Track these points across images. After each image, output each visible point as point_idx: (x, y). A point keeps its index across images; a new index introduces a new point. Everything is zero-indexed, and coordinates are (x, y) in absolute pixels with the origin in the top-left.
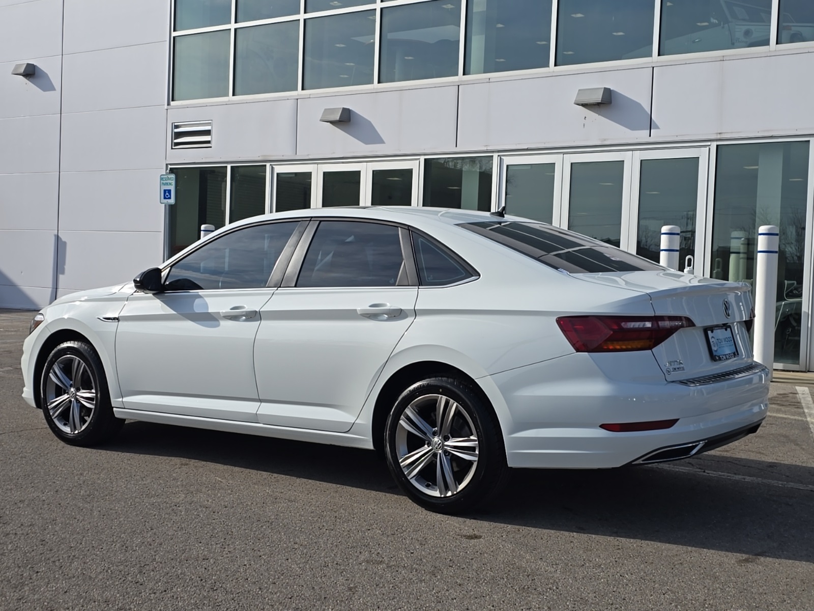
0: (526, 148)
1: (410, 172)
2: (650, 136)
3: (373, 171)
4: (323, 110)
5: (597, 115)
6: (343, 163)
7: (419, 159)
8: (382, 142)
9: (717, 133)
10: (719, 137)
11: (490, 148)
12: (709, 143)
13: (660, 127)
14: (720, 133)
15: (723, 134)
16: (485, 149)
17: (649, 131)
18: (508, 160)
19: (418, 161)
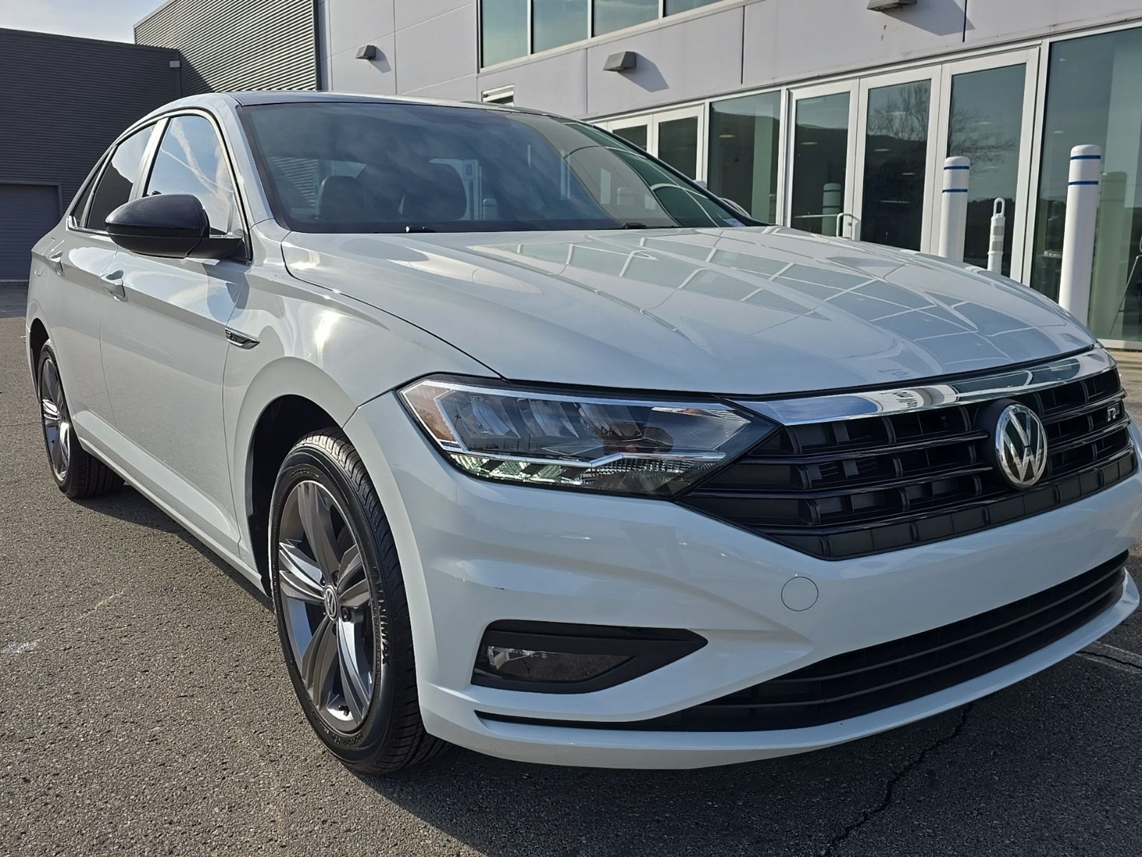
0: (816, 75)
1: (694, 121)
2: (964, 41)
3: (660, 124)
4: (607, 57)
5: (899, 21)
6: (630, 117)
7: (704, 103)
8: (666, 87)
9: (1050, 26)
10: (1053, 30)
11: (777, 81)
12: (1039, 42)
13: (975, 26)
14: (1054, 26)
15: (1059, 26)
16: (771, 82)
17: (962, 33)
18: (798, 94)
19: (703, 106)
